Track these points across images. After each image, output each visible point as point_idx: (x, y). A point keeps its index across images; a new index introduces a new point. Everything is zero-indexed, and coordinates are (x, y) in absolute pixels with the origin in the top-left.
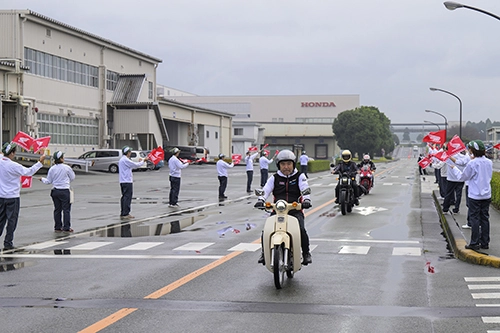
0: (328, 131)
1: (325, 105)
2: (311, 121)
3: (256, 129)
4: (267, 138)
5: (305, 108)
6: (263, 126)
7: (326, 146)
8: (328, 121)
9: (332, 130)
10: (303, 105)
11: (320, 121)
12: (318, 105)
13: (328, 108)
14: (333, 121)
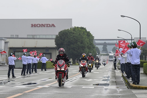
0: (52, 44)
1: (48, 26)
2: (38, 37)
3: (3, 42)
4: (10, 48)
5: (34, 28)
6: (7, 40)
7: (50, 54)
8: (50, 37)
9: (54, 43)
10: (32, 26)
11: (44, 37)
12: (43, 25)
13: (50, 28)
14: (54, 37)
